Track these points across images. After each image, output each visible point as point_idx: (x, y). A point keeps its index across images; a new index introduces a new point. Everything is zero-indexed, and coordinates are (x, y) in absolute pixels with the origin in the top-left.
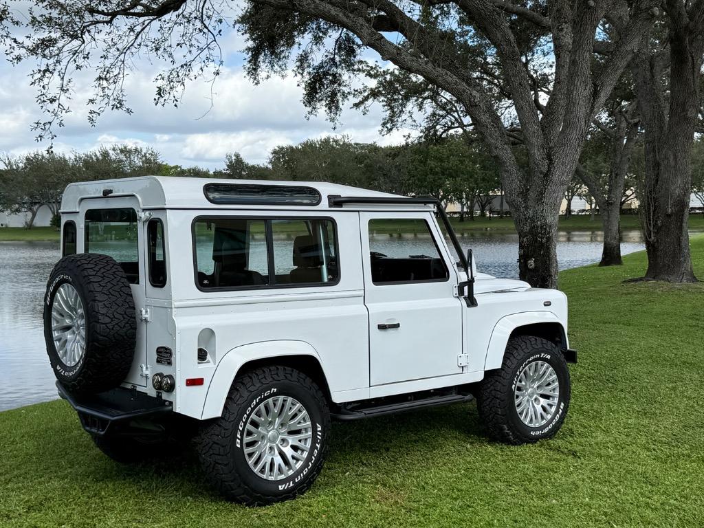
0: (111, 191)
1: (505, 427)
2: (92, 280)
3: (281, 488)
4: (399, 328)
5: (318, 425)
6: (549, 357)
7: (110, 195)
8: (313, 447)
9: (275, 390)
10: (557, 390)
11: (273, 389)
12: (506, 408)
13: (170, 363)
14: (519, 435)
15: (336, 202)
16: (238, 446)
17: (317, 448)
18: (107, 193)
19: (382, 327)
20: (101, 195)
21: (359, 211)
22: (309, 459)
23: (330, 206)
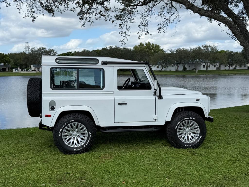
1: (173, 141)
3: (75, 150)
4: (127, 105)
5: (90, 133)
6: (194, 119)
8: (88, 139)
9: (74, 120)
10: (199, 131)
11: (73, 120)
12: (173, 135)
14: (179, 145)
15: (105, 63)
16: (60, 136)
17: (89, 140)
19: (119, 104)
21: (114, 66)
22: (86, 142)
23: (102, 64)
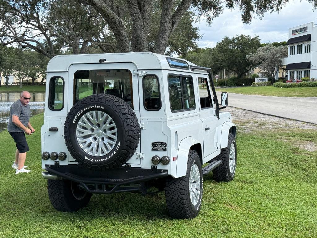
0: (105, 60)
2: (123, 108)
3: (198, 209)
5: (202, 178)
7: (105, 62)
8: (201, 188)
9: (195, 161)
10: (235, 156)
12: (228, 165)
13: (165, 150)
14: (230, 177)
15: (192, 69)
18: (101, 61)
19: (206, 129)
20: (98, 62)
21: (196, 73)
22: (201, 194)
23: (191, 71)
